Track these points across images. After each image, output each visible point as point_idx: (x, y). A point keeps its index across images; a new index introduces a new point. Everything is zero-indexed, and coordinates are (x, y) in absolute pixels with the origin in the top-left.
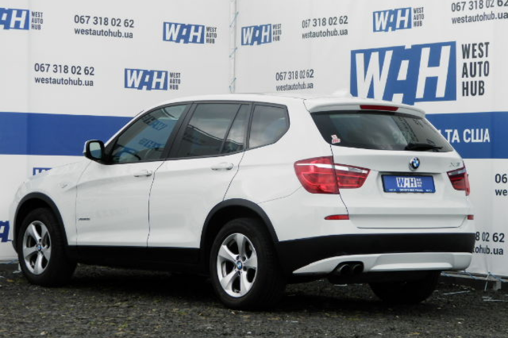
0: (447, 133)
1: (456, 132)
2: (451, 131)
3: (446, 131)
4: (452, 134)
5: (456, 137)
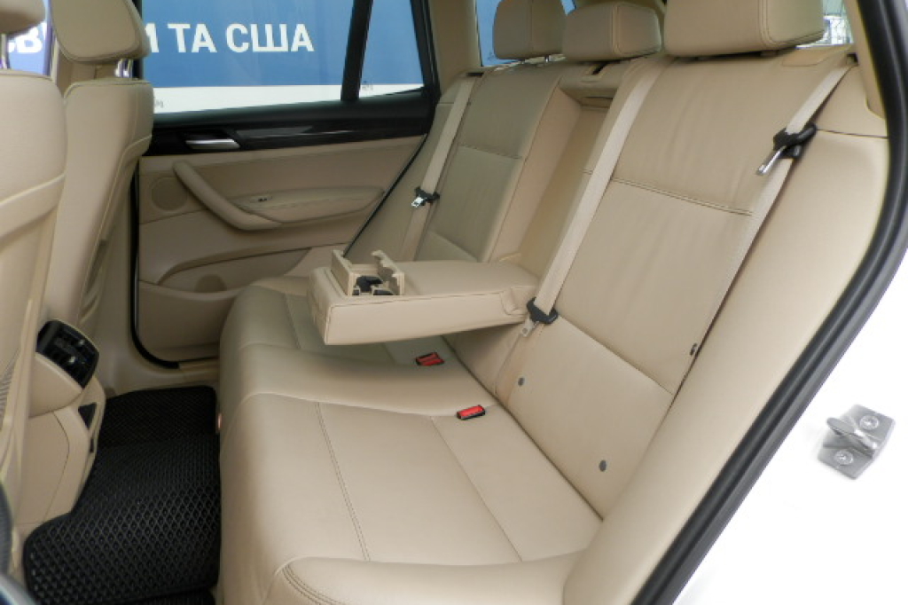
0: (174, 31)
1: (201, 29)
2: (187, 26)
3: (171, 26)
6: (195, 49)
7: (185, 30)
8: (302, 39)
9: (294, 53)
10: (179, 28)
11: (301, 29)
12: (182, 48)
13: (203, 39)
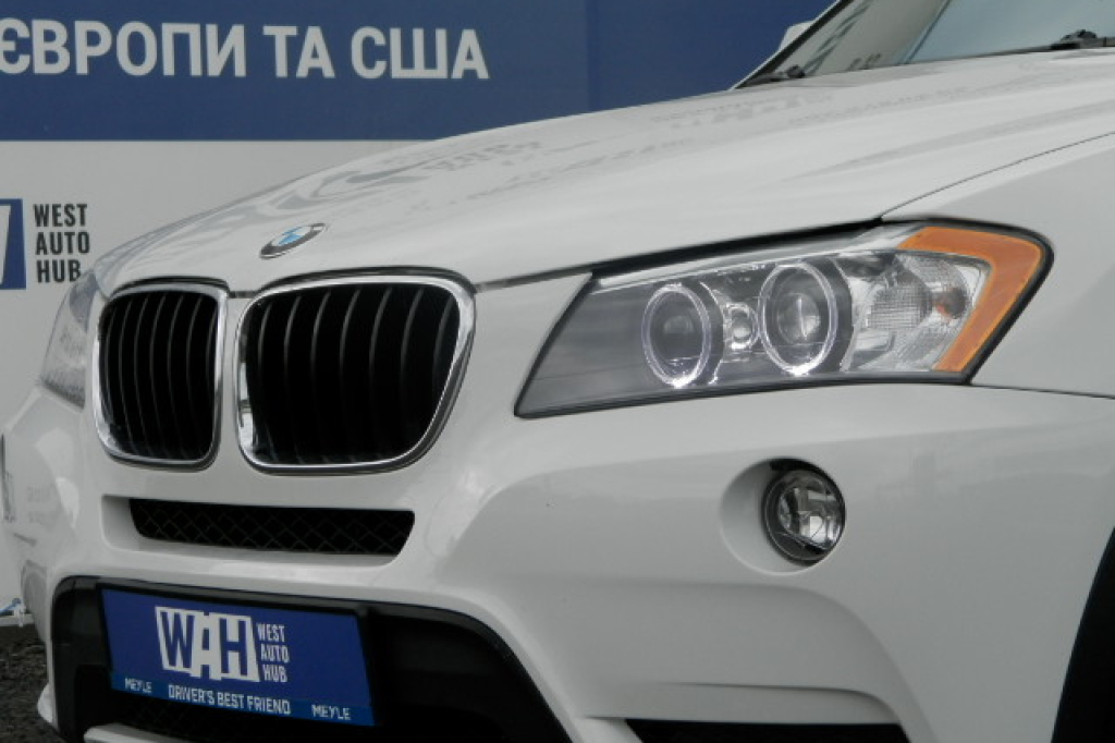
0: (272, 39)
1: (314, 36)
2: (292, 31)
3: (268, 30)
4: (295, 46)
5: (315, 55)
6: (302, 72)
7: (289, 40)
8: (469, 57)
9: (458, 81)
10: (280, 34)
11: (469, 39)
12: (281, 70)
13: (316, 55)
